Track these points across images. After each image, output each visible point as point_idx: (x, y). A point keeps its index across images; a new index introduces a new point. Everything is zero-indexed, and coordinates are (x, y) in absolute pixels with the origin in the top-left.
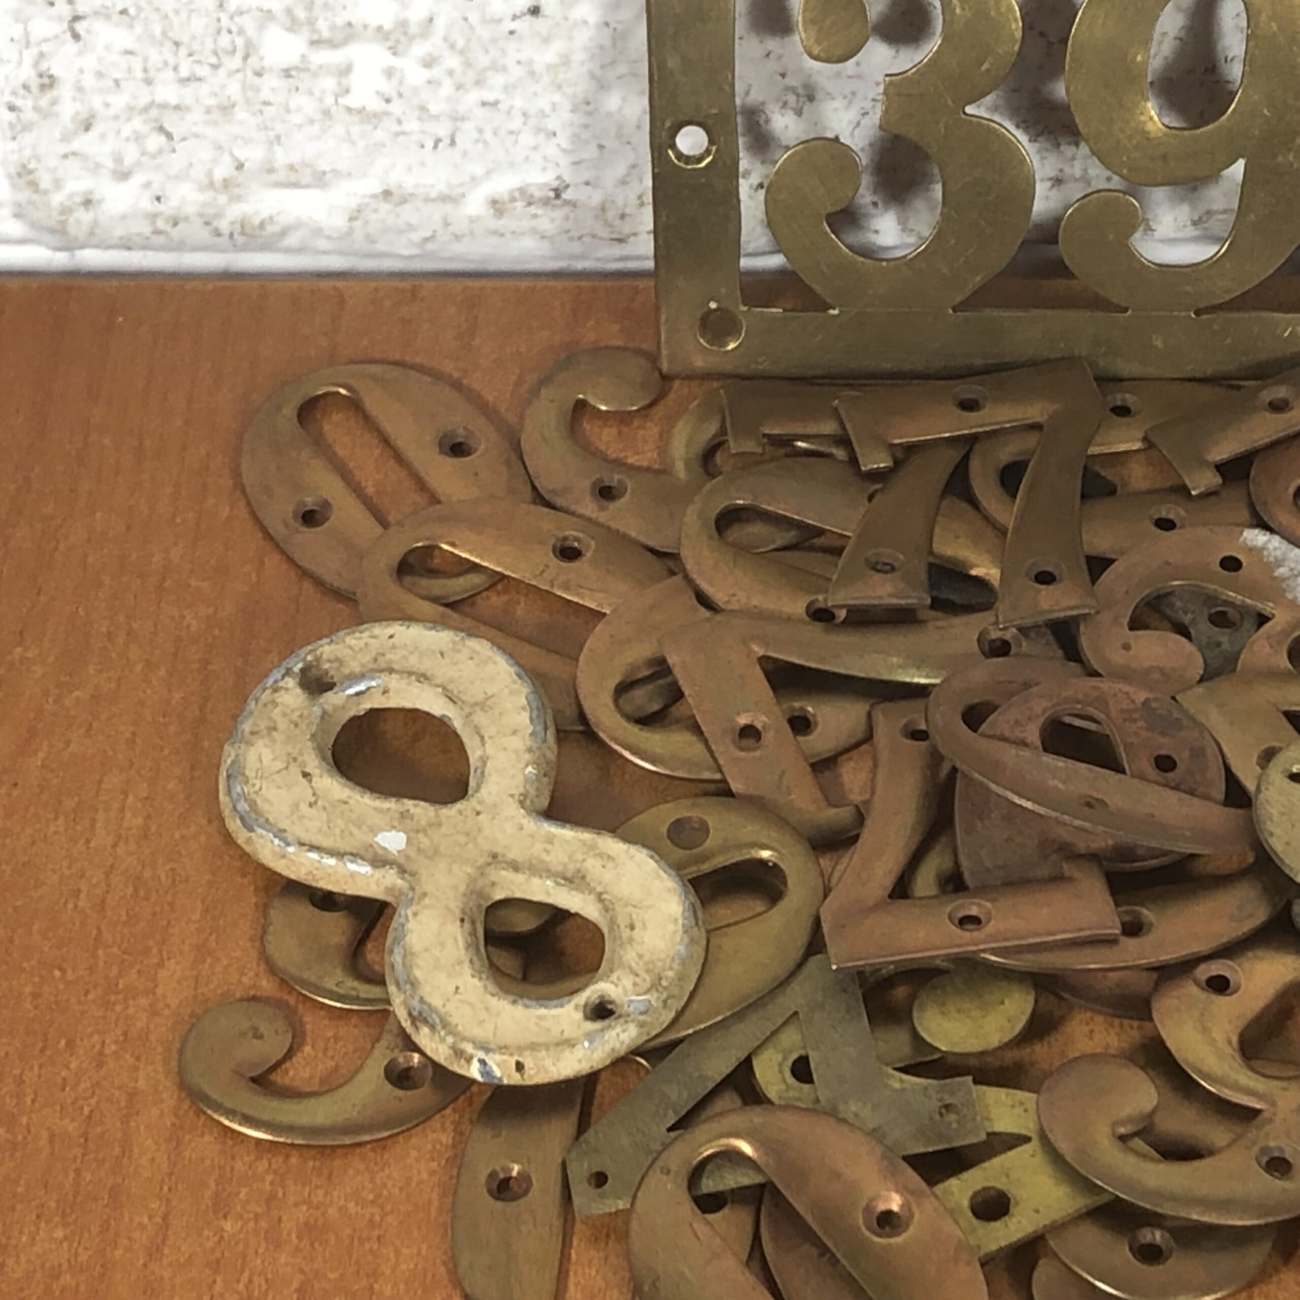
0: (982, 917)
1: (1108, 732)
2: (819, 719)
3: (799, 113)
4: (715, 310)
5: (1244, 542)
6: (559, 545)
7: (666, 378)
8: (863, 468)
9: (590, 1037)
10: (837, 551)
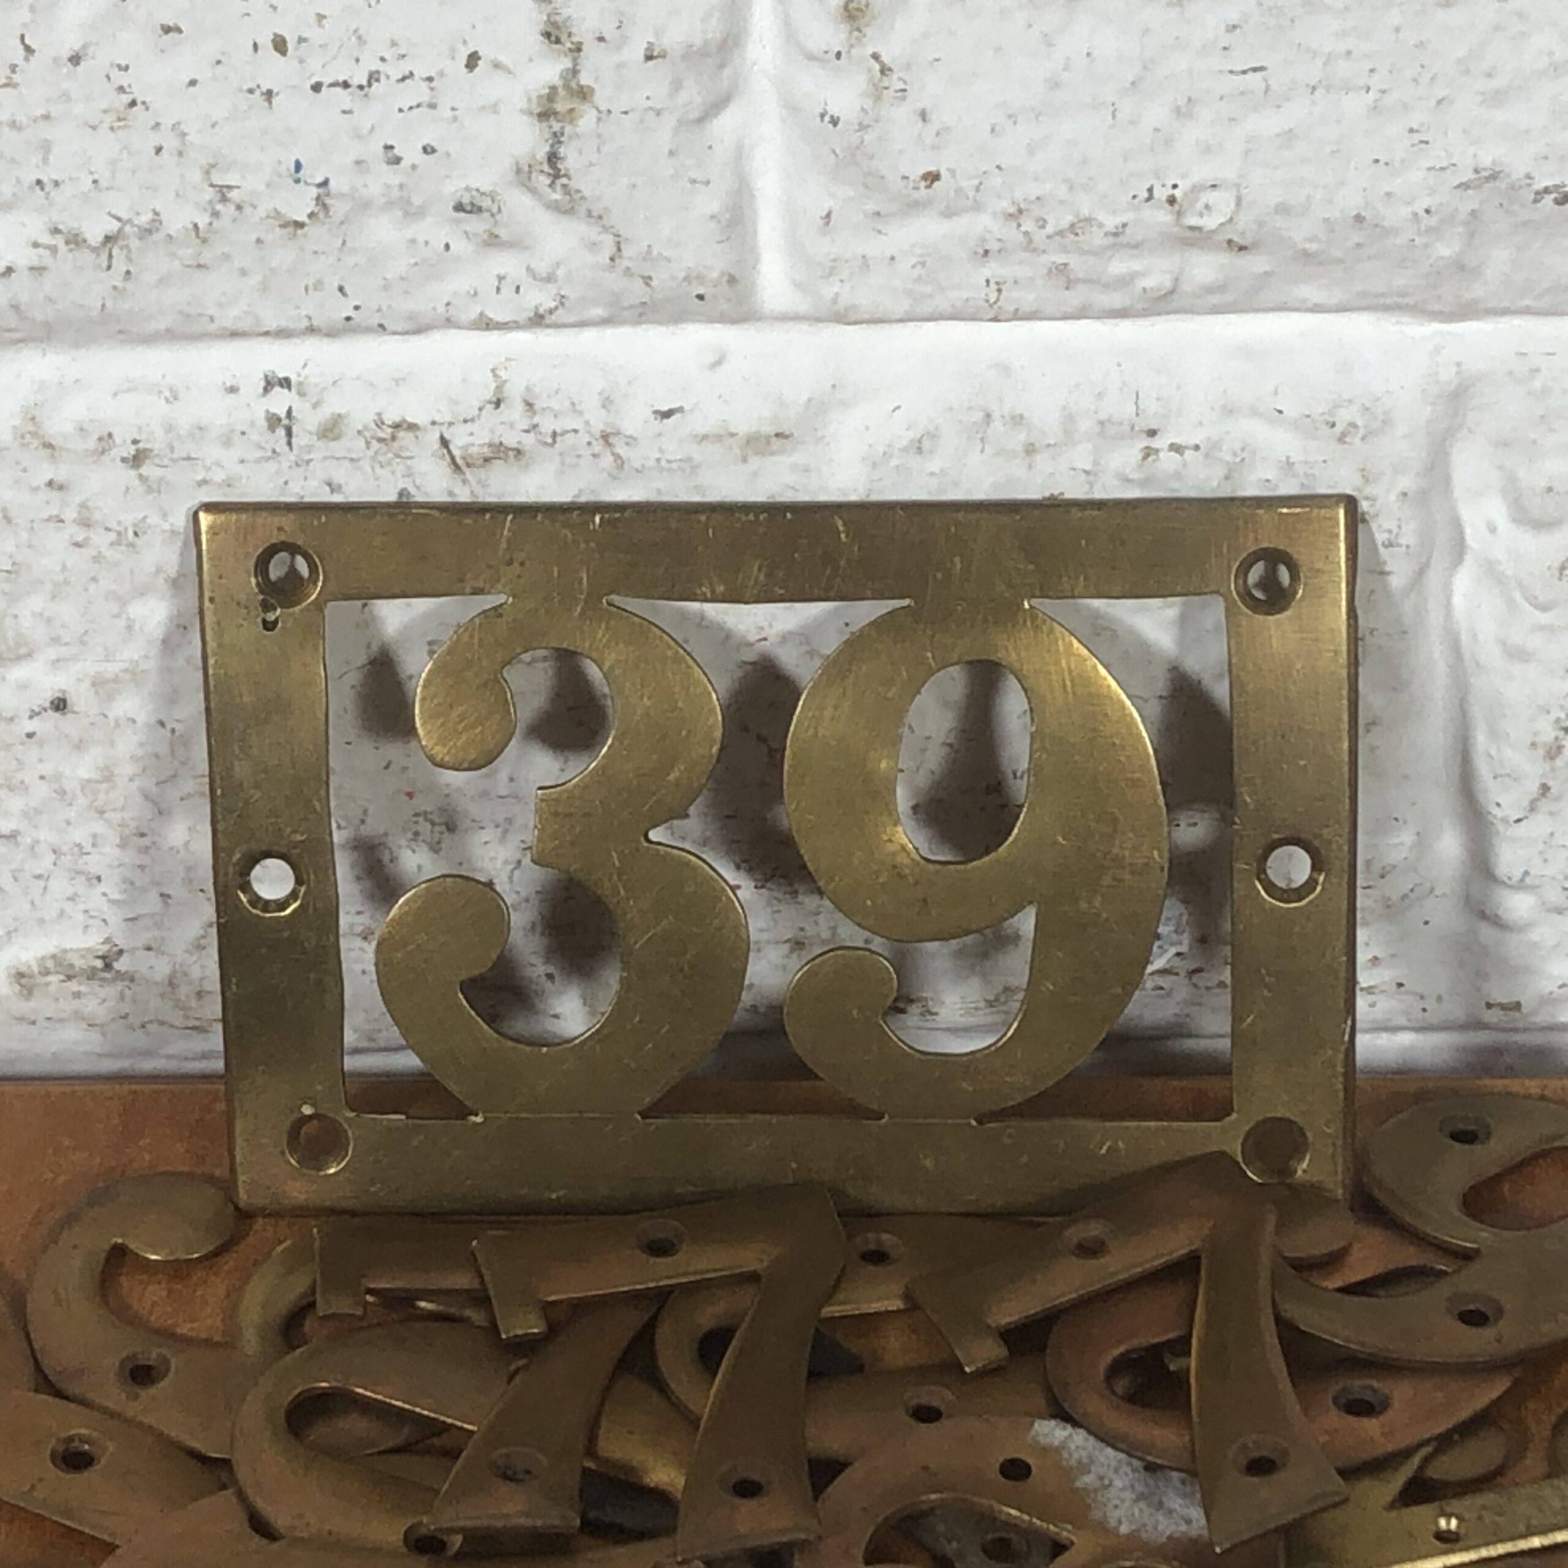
3: (435, 848)
4: (310, 1118)
5: (1034, 1438)
6: (61, 1449)
7: (245, 1216)
8: (504, 1336)
10: (453, 1454)
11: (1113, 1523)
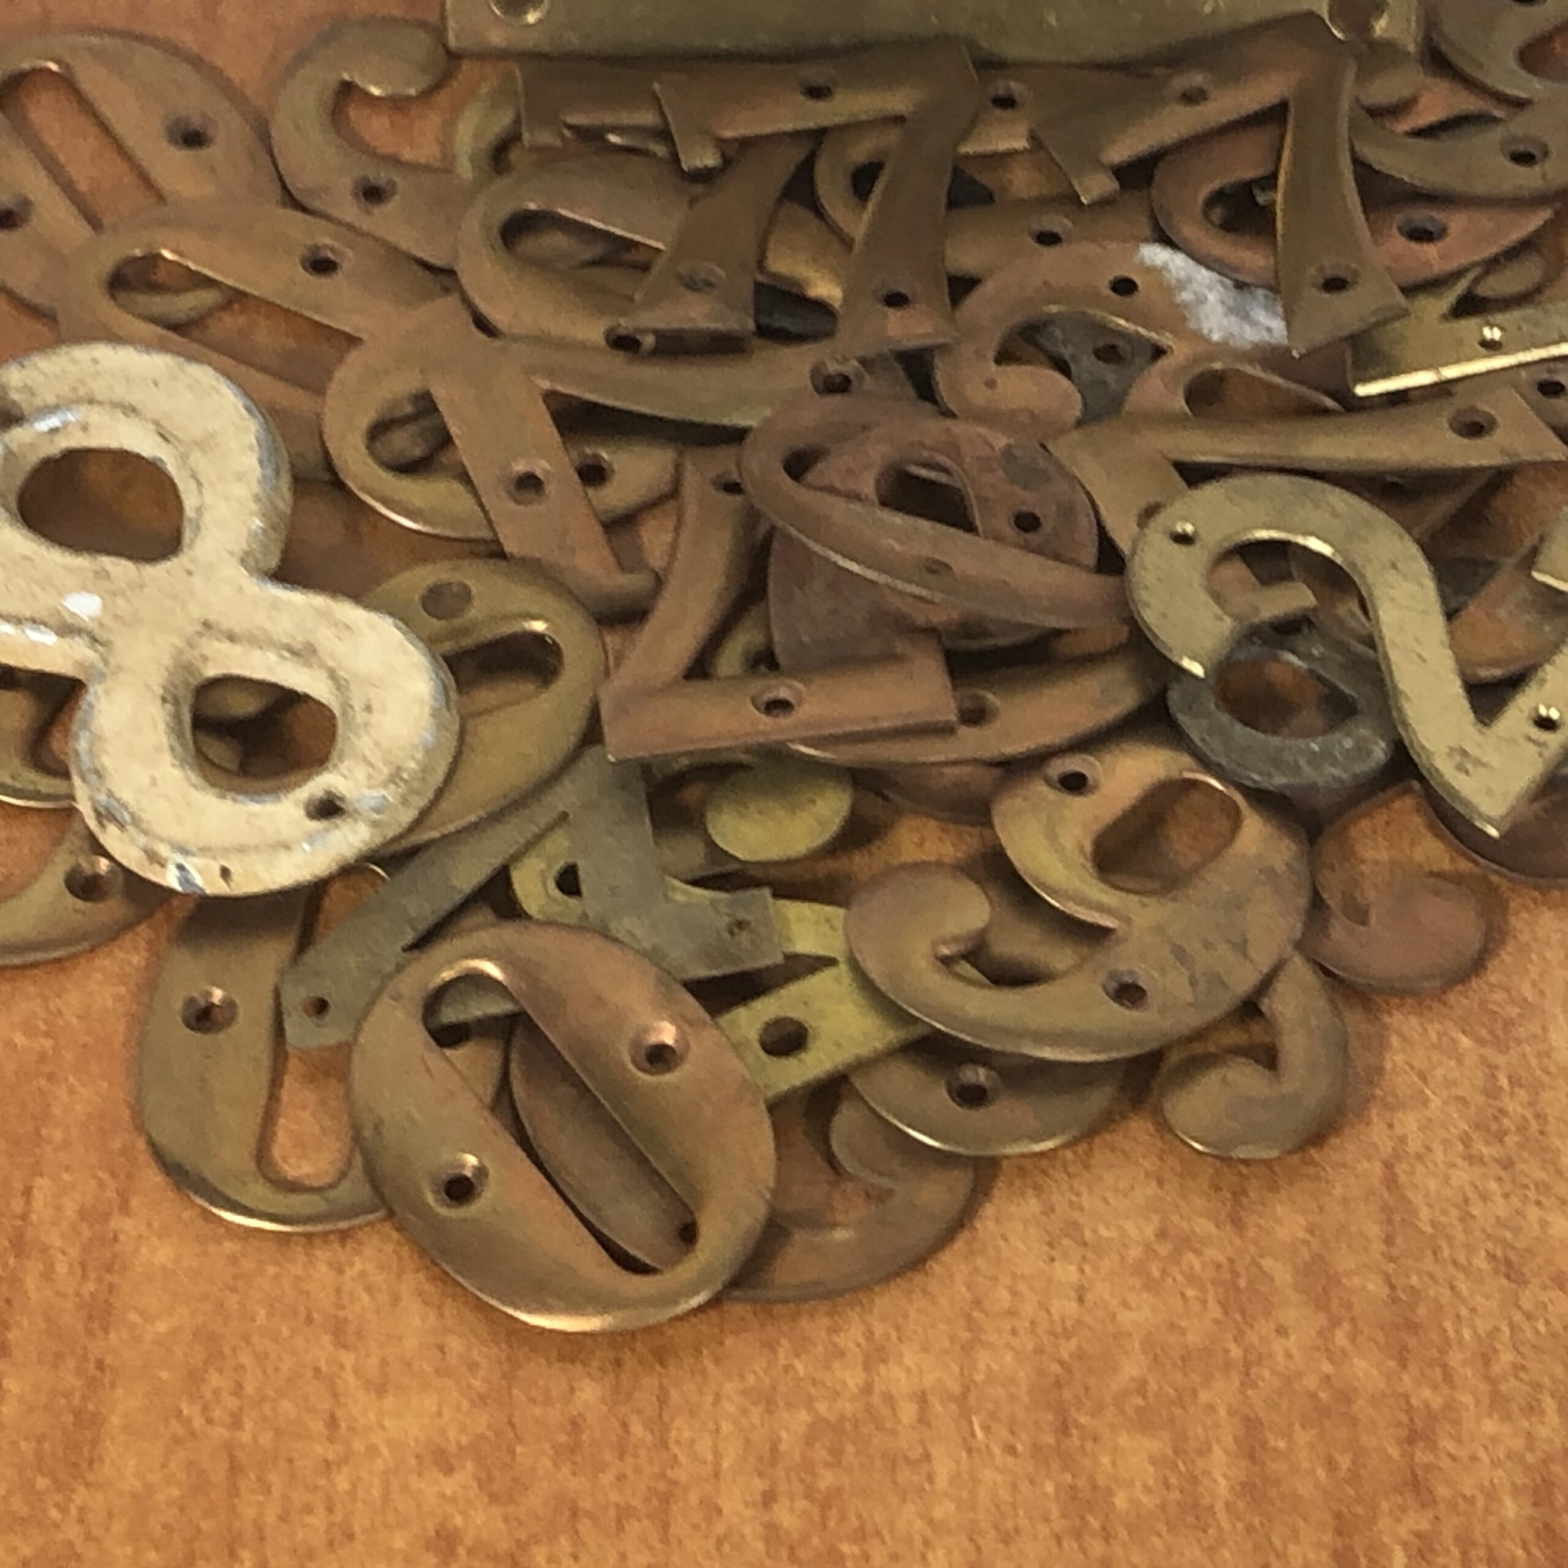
0: (791, 699)
1: (959, 485)
2: (616, 467)
5: (1141, 260)
6: (309, 255)
7: (454, 57)
8: (685, 167)
9: (311, 838)
10: (644, 268)
11: (1205, 332)
